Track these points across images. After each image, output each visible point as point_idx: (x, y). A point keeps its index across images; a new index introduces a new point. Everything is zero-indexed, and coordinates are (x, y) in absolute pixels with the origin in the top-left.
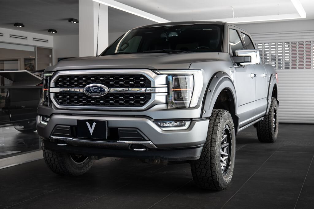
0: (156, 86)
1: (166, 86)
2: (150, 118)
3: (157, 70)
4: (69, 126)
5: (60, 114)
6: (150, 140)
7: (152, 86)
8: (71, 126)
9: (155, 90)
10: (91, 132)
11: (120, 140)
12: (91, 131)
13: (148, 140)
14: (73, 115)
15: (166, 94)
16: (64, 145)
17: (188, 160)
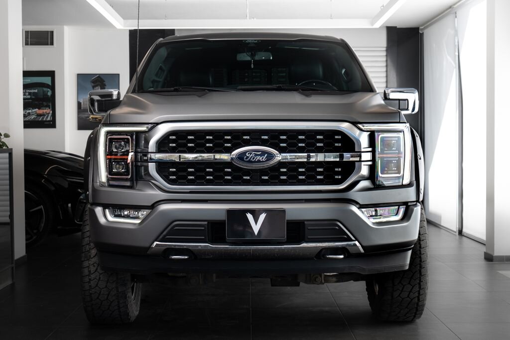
0: (363, 150)
1: (370, 149)
2: (355, 202)
3: (361, 123)
4: (206, 223)
5: (180, 202)
6: (357, 240)
7: (356, 150)
8: (208, 223)
9: (360, 156)
10: (256, 231)
11: (307, 242)
12: (256, 228)
13: (353, 239)
14: (209, 202)
15: (370, 163)
16: (183, 257)
17: (396, 270)
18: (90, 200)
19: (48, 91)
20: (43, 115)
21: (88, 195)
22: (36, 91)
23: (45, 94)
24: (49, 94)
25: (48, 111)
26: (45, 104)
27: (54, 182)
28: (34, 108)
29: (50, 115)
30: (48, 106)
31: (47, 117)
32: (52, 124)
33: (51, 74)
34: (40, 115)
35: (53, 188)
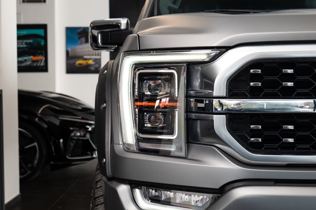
18: (109, 172)
19: (41, 41)
20: (37, 61)
21: (105, 163)
22: (31, 41)
23: (39, 44)
24: (43, 43)
25: (42, 58)
26: (39, 52)
27: (47, 120)
28: (30, 55)
29: (43, 61)
30: (41, 54)
31: (41, 63)
32: (44, 69)
33: (44, 27)
34: (34, 61)
35: (46, 126)
